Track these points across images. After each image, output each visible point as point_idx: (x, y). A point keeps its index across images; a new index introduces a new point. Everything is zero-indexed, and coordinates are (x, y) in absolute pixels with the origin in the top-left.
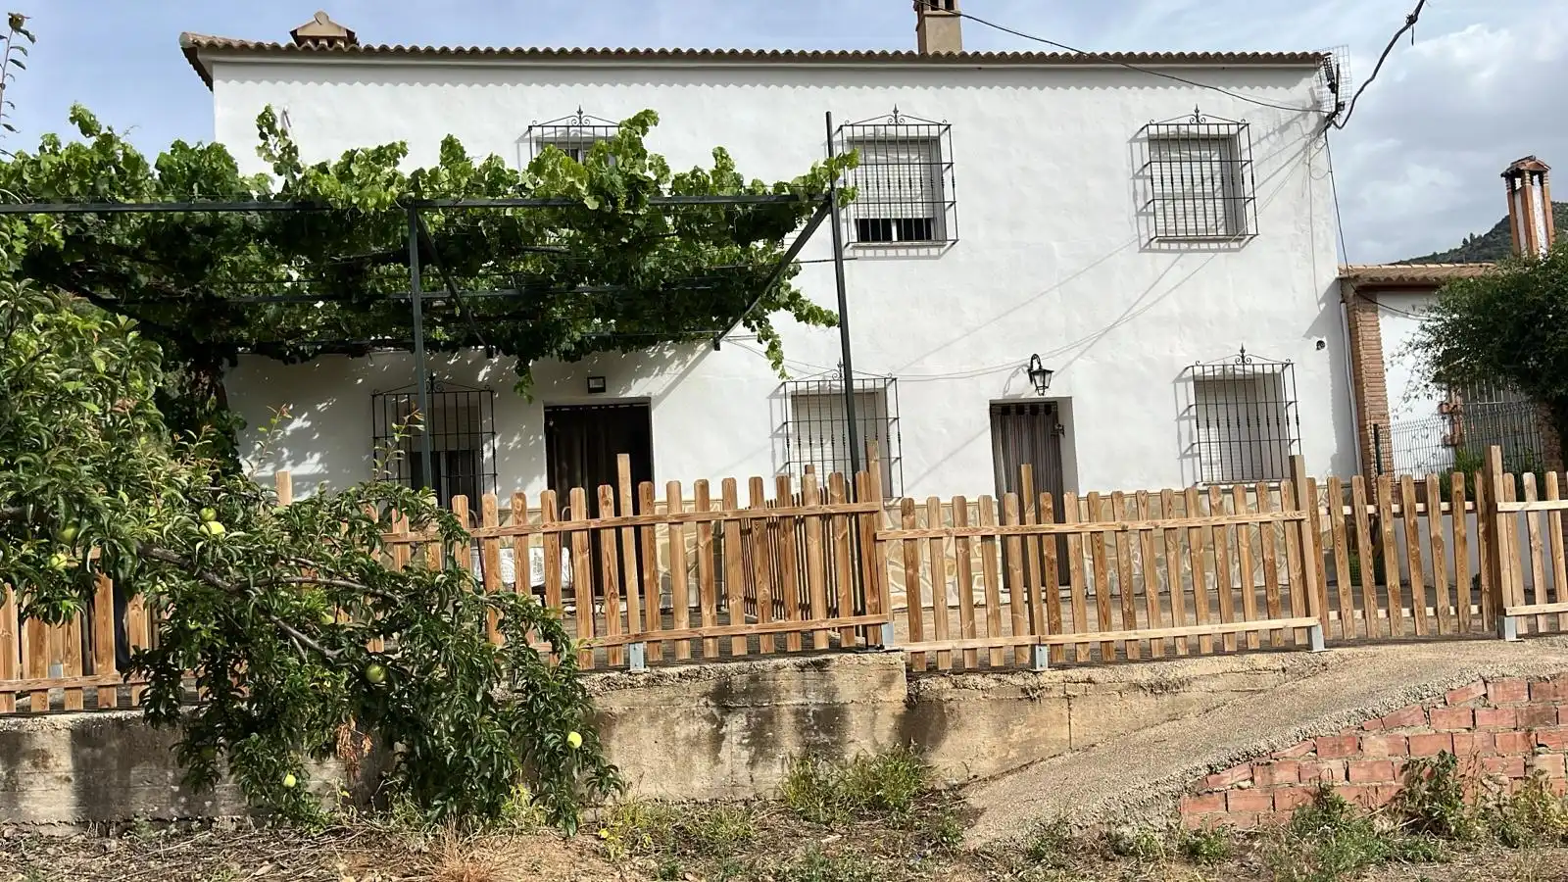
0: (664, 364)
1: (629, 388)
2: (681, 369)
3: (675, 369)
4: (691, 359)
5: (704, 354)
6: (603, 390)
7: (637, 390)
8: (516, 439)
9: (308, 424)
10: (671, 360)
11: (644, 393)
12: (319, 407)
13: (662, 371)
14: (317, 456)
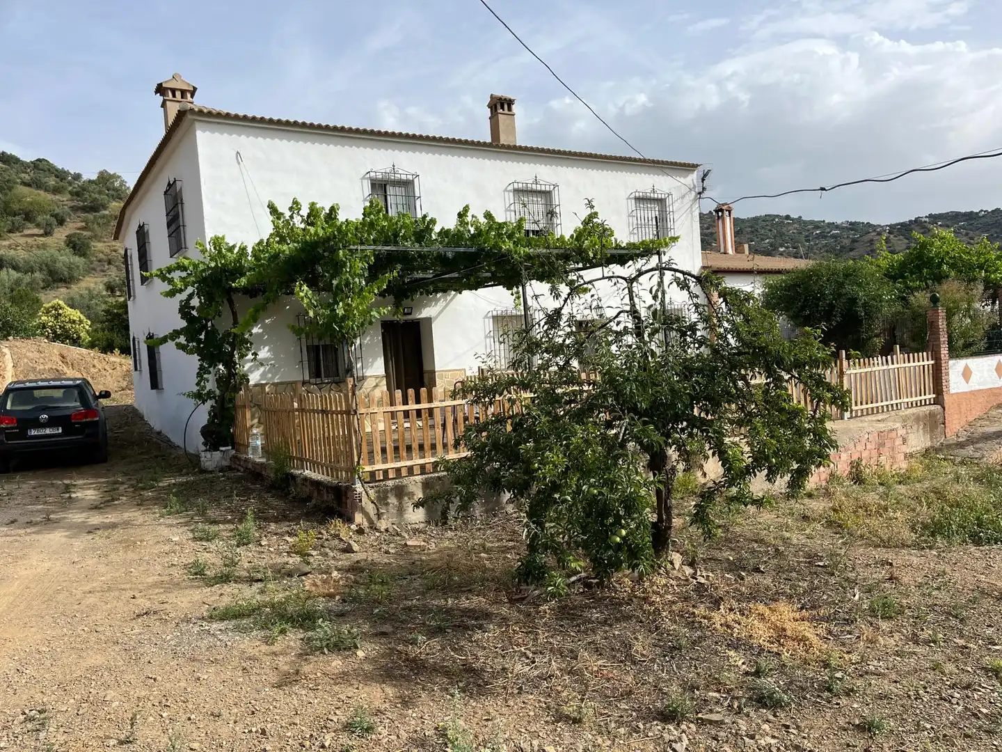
0: (438, 300)
1: (421, 313)
2: (444, 304)
3: (442, 303)
4: (449, 298)
5: (455, 296)
6: (410, 314)
7: (425, 313)
8: (368, 338)
9: (261, 331)
10: (439, 299)
11: (428, 316)
12: (267, 321)
13: (436, 304)
14: (267, 348)
